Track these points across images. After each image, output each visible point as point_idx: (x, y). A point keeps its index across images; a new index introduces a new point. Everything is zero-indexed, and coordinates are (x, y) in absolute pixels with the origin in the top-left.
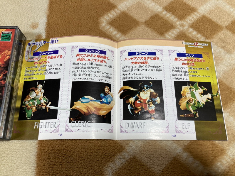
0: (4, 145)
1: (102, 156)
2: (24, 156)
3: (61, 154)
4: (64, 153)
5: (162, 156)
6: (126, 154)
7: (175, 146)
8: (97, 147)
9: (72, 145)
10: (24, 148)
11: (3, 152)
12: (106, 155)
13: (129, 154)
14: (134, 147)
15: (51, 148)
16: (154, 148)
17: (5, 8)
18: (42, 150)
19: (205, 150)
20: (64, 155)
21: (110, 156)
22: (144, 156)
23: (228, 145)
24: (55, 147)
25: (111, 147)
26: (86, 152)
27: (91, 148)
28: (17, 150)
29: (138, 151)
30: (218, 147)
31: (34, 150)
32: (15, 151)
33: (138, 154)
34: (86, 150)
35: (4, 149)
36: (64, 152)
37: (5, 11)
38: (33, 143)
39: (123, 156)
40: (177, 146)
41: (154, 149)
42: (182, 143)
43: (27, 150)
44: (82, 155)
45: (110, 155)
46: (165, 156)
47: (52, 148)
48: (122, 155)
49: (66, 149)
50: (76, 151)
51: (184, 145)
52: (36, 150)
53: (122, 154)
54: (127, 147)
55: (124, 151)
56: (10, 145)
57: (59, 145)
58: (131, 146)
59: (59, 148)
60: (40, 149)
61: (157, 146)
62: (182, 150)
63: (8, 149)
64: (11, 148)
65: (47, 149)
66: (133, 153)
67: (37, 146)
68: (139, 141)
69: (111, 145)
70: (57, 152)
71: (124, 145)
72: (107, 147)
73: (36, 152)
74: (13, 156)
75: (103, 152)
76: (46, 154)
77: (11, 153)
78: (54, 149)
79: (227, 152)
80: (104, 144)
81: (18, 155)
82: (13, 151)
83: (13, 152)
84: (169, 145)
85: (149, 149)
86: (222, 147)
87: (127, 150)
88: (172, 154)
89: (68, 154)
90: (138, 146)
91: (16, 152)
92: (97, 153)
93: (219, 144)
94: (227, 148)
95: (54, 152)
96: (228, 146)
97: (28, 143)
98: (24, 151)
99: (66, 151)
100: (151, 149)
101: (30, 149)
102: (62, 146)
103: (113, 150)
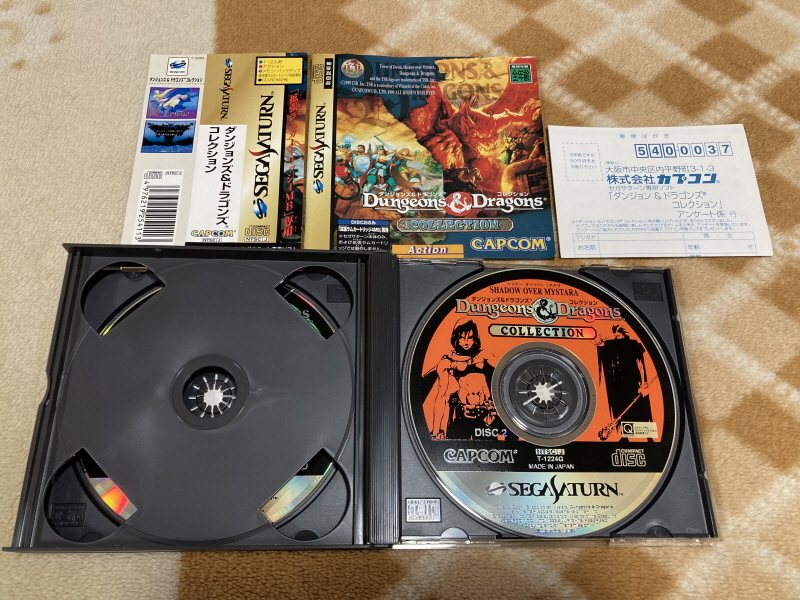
0: (90, 565)
1: (348, 595)
2: (144, 595)
3: (240, 590)
4: (248, 588)
5: (505, 592)
6: (411, 589)
7: (540, 566)
8: (335, 571)
9: (270, 564)
10: (144, 575)
11: (88, 585)
12: (357, 591)
13: (418, 589)
14: (430, 568)
15: (216, 575)
16: (484, 570)
17: (90, 188)
18: (192, 580)
19: (620, 576)
20: (247, 594)
21: (367, 595)
22: (457, 594)
23: (680, 561)
24: (224, 570)
25: (372, 570)
26: (306, 585)
27: (319, 573)
28: (124, 581)
29: (442, 580)
30: (655, 568)
31: (172, 580)
32: (119, 581)
33: (440, 587)
34: (306, 580)
35: (91, 577)
36: (250, 583)
37: (90, 195)
38: (169, 561)
39: (402, 594)
40: (545, 566)
41: (484, 575)
42: (557, 558)
43: (153, 579)
44: (295, 591)
45: (367, 591)
46: (513, 594)
47: (218, 572)
48: (399, 591)
49: (255, 575)
50: (279, 582)
51: (564, 563)
52: (175, 579)
53: (399, 588)
54: (413, 570)
55: (404, 579)
56: (106, 565)
57: (235, 565)
58: (425, 567)
59: (234, 573)
60: (187, 577)
61: (494, 566)
62: (559, 579)
63: (101, 578)
64: (109, 573)
65: (203, 576)
66: (428, 585)
67: (177, 568)
68: (445, 552)
69: (370, 563)
70: (230, 583)
71: (403, 563)
72: (360, 568)
73: (174, 584)
74: (114, 595)
75: (350, 584)
76: (201, 589)
77: (108, 587)
78: (221, 575)
79: (679, 581)
80: (352, 561)
81: (128, 594)
82: (113, 582)
83: (115, 586)
84: (524, 563)
85: (470, 574)
86: (666, 569)
87: (411, 576)
88: (532, 588)
89: (258, 590)
90: (441, 566)
91: (120, 586)
92: (334, 587)
93: (660, 560)
94: (679, 570)
95: (222, 583)
96: (679, 564)
97: (154, 560)
98: (143, 581)
99: (255, 582)
100: (478, 575)
101: (159, 576)
102: (243, 567)
103: (377, 579)
